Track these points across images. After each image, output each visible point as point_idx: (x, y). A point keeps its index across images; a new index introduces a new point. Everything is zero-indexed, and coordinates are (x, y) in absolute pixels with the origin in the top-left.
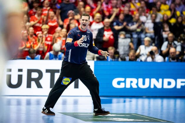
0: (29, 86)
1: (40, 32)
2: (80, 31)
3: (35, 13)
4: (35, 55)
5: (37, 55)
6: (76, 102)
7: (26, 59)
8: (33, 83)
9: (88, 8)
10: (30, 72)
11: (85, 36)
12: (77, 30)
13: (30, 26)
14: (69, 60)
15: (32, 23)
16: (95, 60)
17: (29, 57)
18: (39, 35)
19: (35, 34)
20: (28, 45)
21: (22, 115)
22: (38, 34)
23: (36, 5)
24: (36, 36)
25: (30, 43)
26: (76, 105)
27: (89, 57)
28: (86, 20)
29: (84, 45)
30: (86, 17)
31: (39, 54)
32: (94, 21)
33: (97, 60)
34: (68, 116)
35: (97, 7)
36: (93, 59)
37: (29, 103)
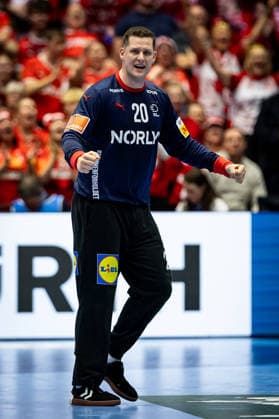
0: (25, 305)
1: (58, 116)
2: (122, 90)
3: (37, 49)
4: (44, 194)
5: (49, 194)
6: (192, 360)
7: (14, 209)
8: (40, 296)
9: (221, 29)
10: (26, 254)
11: (142, 105)
12: (113, 88)
13: (23, 95)
14: (96, 194)
15: (31, 83)
16: (256, 209)
17: (20, 202)
18: (54, 127)
19: (40, 122)
20: (17, 161)
21: (5, 406)
22: (51, 122)
23: (40, 21)
24: (46, 128)
25: (24, 154)
26: (194, 370)
27: (232, 200)
28: (146, 53)
29: (142, 139)
30: (146, 40)
31: (58, 192)
32: (244, 73)
33: (261, 209)
34: (167, 409)
35: (252, 22)
36: (249, 207)
37: (26, 364)
